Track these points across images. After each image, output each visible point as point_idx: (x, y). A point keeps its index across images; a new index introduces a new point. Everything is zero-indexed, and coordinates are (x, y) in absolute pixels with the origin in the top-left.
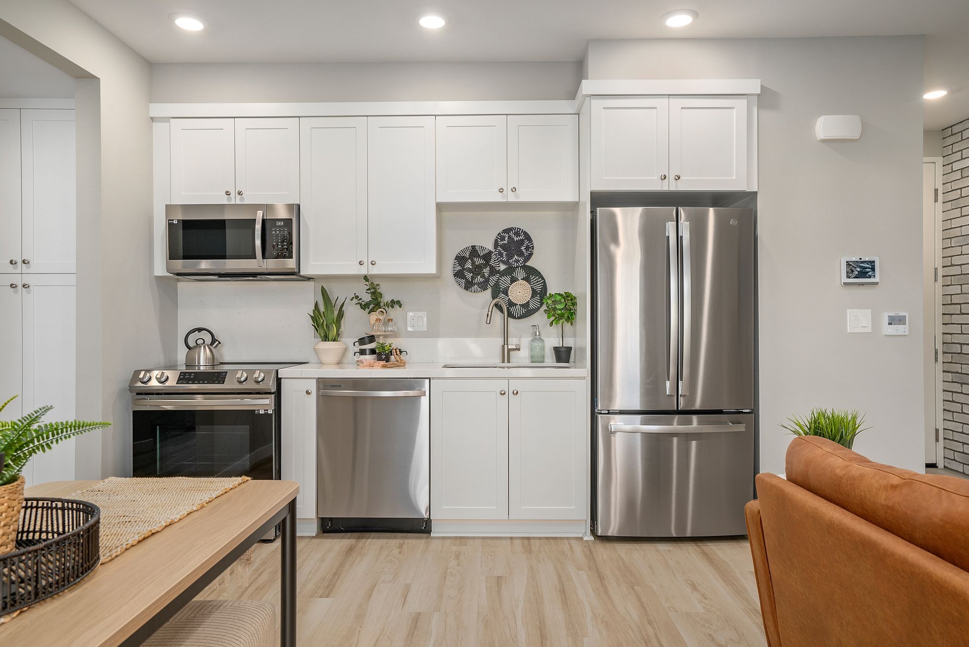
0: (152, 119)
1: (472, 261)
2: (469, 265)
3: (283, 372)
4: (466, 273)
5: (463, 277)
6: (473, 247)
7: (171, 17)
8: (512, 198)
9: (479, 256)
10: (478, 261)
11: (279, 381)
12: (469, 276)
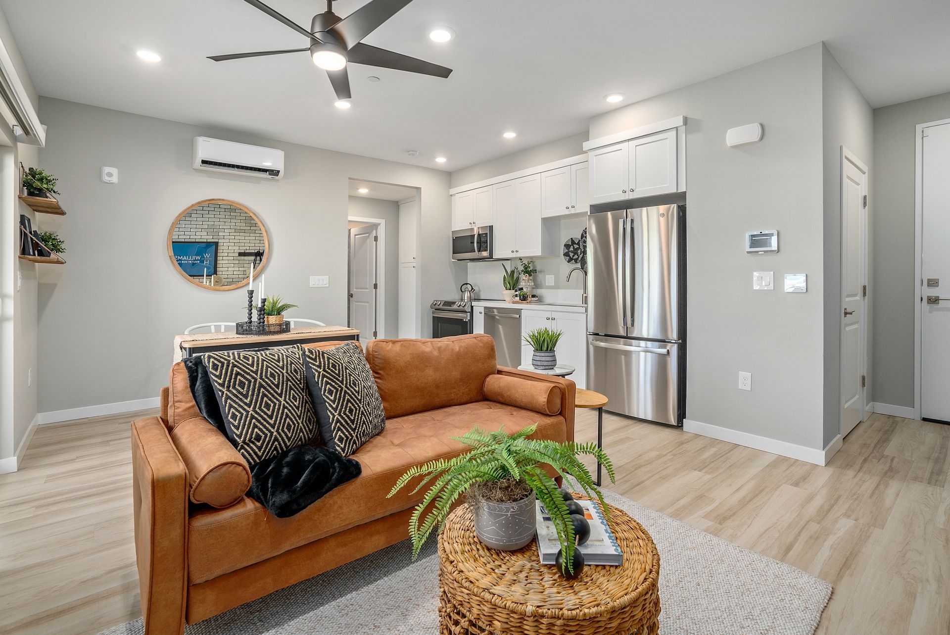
0: (451, 195)
1: (573, 246)
2: (571, 249)
3: (474, 303)
4: (570, 253)
5: (569, 256)
6: (572, 239)
7: (435, 158)
8: (573, 211)
9: (576, 244)
10: (576, 246)
11: (472, 307)
12: (571, 254)
